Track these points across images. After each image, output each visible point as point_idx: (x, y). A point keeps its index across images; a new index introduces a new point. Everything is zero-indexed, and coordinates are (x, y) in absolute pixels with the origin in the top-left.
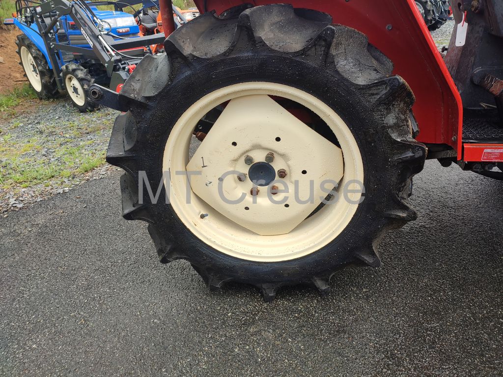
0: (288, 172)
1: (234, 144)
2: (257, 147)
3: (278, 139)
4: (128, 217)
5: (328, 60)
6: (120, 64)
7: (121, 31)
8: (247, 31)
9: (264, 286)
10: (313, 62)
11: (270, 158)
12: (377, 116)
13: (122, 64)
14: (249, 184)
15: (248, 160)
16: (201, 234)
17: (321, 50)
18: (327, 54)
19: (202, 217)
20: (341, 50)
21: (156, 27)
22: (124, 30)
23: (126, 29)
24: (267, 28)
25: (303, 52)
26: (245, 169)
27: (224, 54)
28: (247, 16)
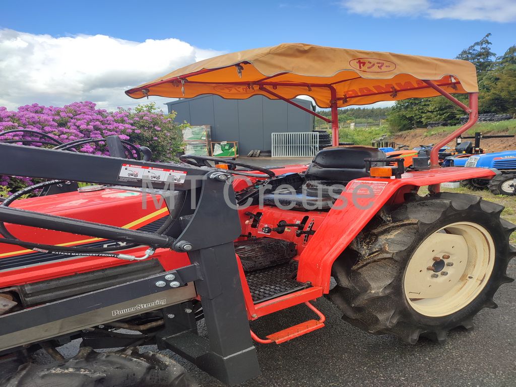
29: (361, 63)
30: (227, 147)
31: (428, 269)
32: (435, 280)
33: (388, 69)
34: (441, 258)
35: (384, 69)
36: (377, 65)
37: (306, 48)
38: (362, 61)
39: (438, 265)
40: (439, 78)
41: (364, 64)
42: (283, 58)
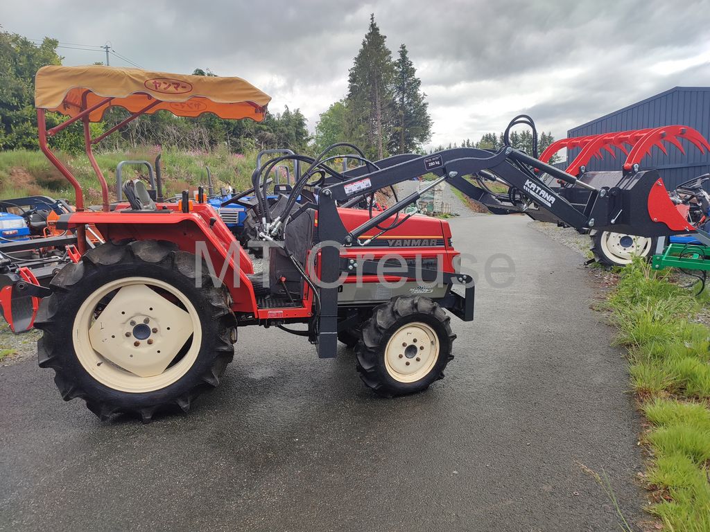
0: (158, 329)
1: (123, 313)
2: (138, 314)
3: (151, 309)
4: (42, 365)
5: (174, 266)
6: (8, 266)
7: (7, 233)
8: (131, 253)
9: (143, 411)
10: (166, 267)
11: (147, 321)
12: (202, 294)
13: (10, 267)
14: (133, 339)
15: (133, 323)
16: (97, 376)
17: (170, 262)
18: (173, 263)
19: (99, 365)
20: (182, 261)
21: (46, 226)
22: (11, 232)
23: (14, 231)
24: (141, 251)
25: (161, 262)
26: (131, 329)
27: (117, 263)
28: (130, 246)
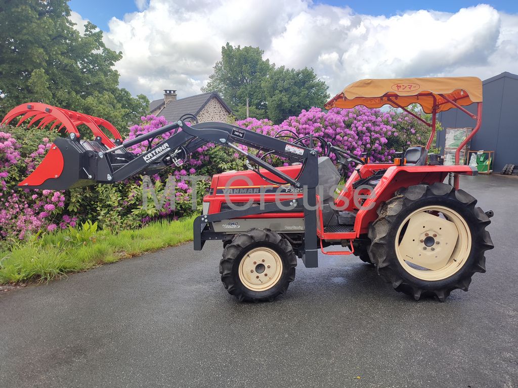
29: (398, 87)
30: (482, 159)
31: (421, 241)
32: (425, 252)
33: (415, 89)
34: (432, 236)
35: (412, 89)
36: (408, 87)
37: (369, 82)
38: (399, 85)
39: (429, 241)
40: (450, 92)
41: (400, 86)
42: (359, 88)
